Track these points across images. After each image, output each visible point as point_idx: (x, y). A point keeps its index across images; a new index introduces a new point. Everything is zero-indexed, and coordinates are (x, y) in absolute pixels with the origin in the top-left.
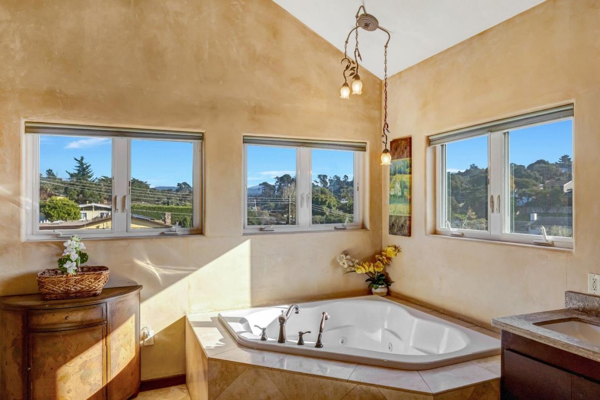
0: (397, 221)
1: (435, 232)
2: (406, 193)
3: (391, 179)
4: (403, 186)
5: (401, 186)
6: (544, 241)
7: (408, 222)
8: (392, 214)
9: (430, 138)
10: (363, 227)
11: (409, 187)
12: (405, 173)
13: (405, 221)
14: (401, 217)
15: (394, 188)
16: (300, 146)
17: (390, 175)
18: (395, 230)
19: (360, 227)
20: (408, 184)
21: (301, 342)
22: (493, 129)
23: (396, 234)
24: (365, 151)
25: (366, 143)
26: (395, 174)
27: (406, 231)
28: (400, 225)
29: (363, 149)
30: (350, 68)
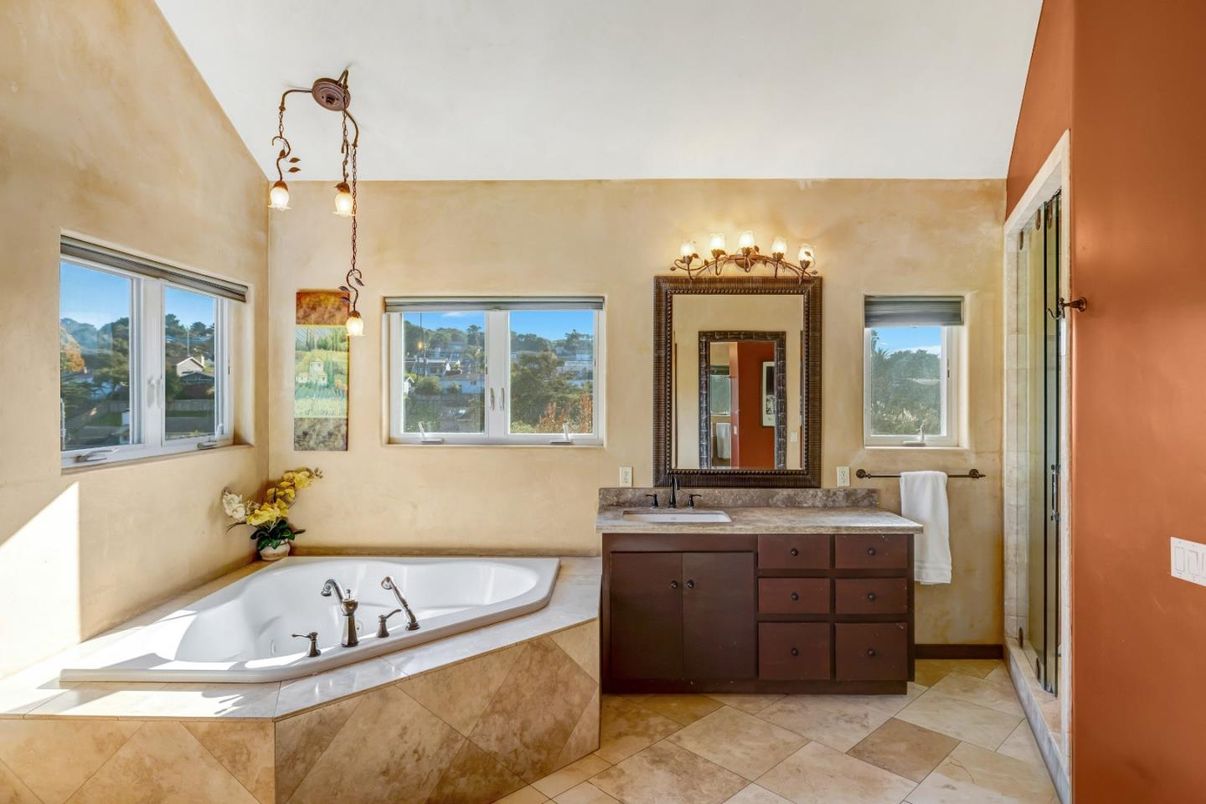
0: (318, 427)
1: (390, 441)
2: (340, 381)
3: (298, 358)
4: (333, 371)
5: (326, 369)
6: (565, 440)
7: (343, 429)
8: (304, 416)
9: (387, 301)
10: (237, 440)
11: (346, 372)
12: (336, 349)
13: (338, 427)
14: (326, 420)
15: (308, 371)
16: (157, 277)
17: (297, 349)
18: (312, 443)
19: (231, 441)
20: (345, 368)
21: (384, 634)
22: (503, 306)
23: (313, 449)
24: (244, 301)
25: (246, 287)
26: (309, 347)
27: (340, 443)
28: (325, 433)
29: (240, 297)
30: (289, 158)
